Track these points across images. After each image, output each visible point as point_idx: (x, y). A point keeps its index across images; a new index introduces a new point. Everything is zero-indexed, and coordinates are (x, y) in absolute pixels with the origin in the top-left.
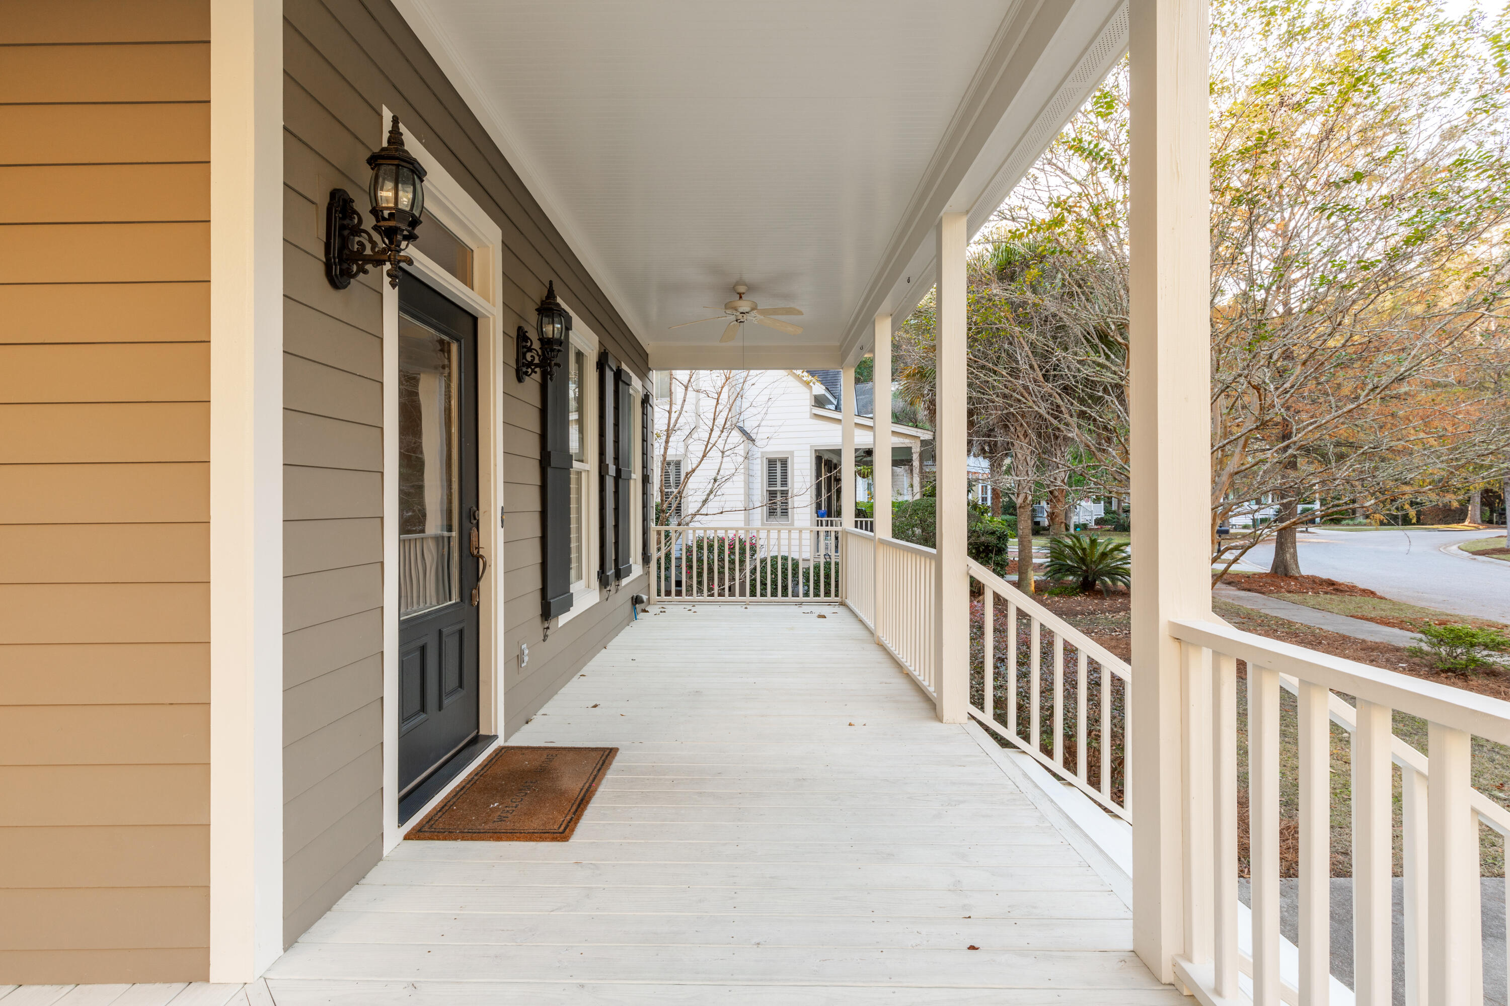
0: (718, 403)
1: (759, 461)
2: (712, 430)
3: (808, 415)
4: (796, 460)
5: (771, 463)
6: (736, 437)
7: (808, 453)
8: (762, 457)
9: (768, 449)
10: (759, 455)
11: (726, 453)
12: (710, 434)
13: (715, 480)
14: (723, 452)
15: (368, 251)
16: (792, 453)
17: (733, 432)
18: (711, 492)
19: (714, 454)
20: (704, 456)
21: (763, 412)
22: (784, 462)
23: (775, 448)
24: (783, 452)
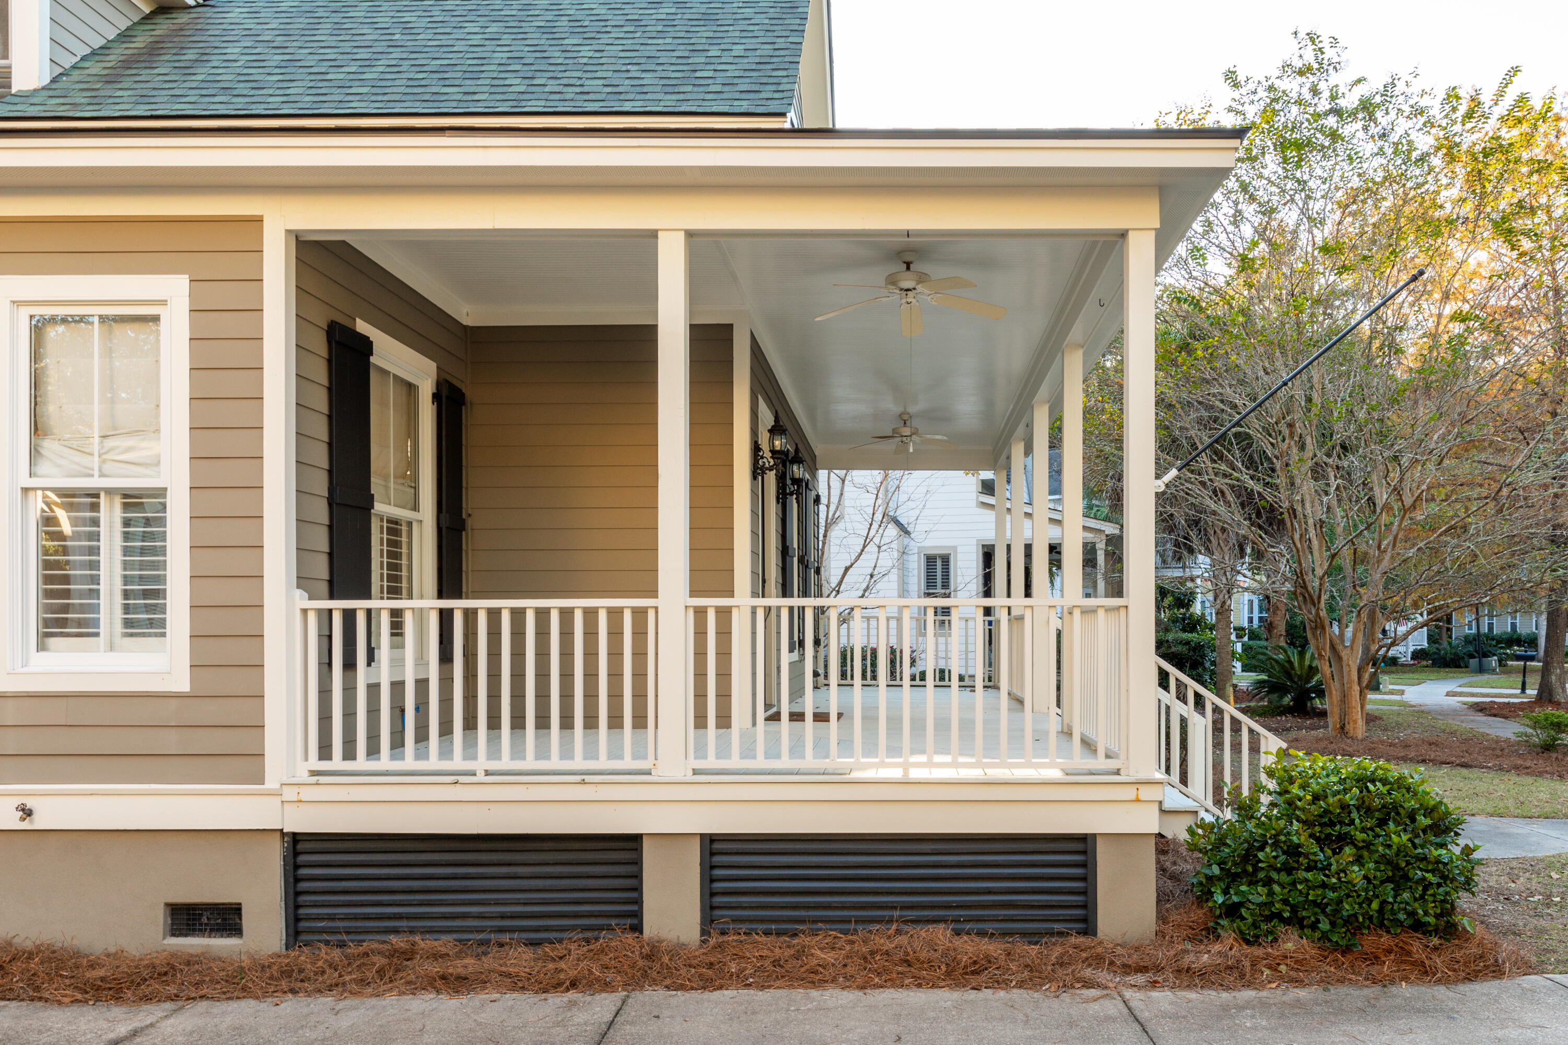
0: (877, 498)
1: (915, 557)
2: (871, 525)
3: (974, 503)
4: (959, 556)
5: (930, 560)
6: (892, 531)
7: (974, 549)
8: (919, 553)
9: (928, 543)
10: (916, 551)
11: (883, 548)
12: (869, 529)
13: (872, 576)
14: (879, 547)
15: (767, 465)
16: (955, 548)
17: (889, 526)
18: (868, 587)
19: (872, 548)
20: (862, 551)
21: (921, 506)
22: (946, 560)
23: (935, 543)
24: (945, 547)
